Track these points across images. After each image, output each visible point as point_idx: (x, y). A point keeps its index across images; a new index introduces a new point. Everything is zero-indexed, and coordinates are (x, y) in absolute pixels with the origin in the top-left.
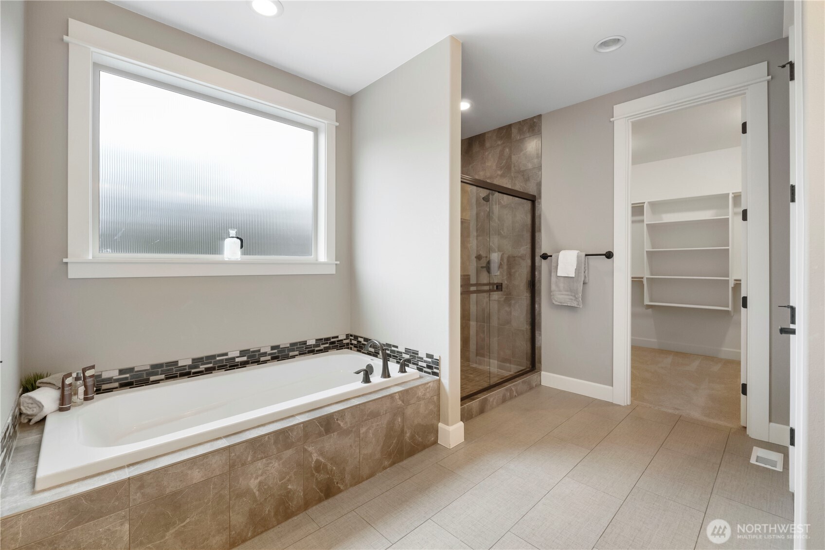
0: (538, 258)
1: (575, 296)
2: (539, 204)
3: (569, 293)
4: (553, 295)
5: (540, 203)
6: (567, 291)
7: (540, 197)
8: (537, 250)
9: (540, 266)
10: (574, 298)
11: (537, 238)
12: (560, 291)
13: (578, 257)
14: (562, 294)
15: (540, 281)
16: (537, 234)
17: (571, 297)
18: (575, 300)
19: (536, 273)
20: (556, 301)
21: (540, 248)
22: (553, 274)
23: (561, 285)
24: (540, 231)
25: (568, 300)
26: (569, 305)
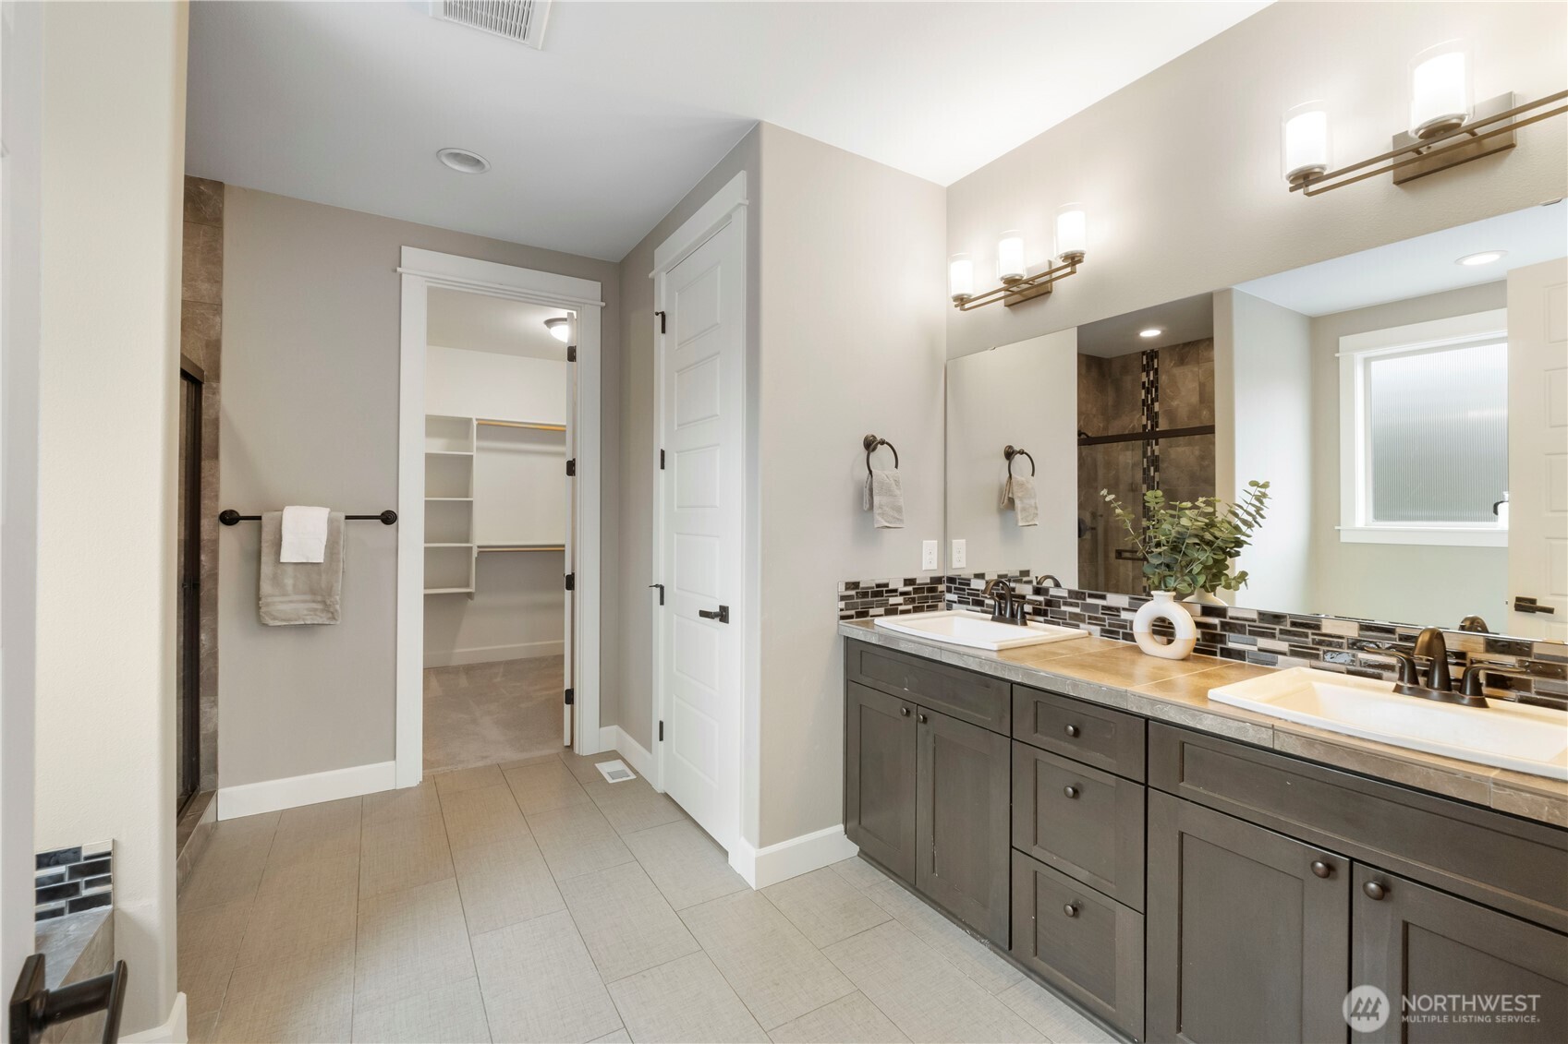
0: (206, 524)
1: (324, 602)
2: (214, 394)
3: (308, 597)
4: (268, 605)
5: (216, 392)
6: (304, 594)
7: (217, 377)
8: (206, 503)
9: (216, 542)
10: (319, 606)
11: (205, 473)
12: (284, 595)
13: (331, 521)
14: (291, 602)
15: (214, 576)
16: (205, 464)
17: (314, 606)
18: (323, 611)
19: (203, 557)
20: (275, 618)
21: (216, 497)
22: (266, 558)
23: (289, 582)
24: (215, 456)
25: (305, 612)
26: (309, 622)
